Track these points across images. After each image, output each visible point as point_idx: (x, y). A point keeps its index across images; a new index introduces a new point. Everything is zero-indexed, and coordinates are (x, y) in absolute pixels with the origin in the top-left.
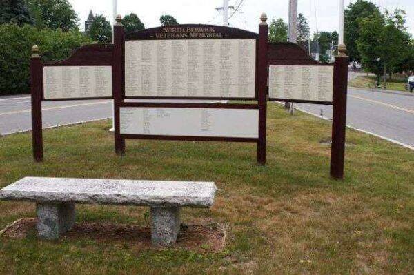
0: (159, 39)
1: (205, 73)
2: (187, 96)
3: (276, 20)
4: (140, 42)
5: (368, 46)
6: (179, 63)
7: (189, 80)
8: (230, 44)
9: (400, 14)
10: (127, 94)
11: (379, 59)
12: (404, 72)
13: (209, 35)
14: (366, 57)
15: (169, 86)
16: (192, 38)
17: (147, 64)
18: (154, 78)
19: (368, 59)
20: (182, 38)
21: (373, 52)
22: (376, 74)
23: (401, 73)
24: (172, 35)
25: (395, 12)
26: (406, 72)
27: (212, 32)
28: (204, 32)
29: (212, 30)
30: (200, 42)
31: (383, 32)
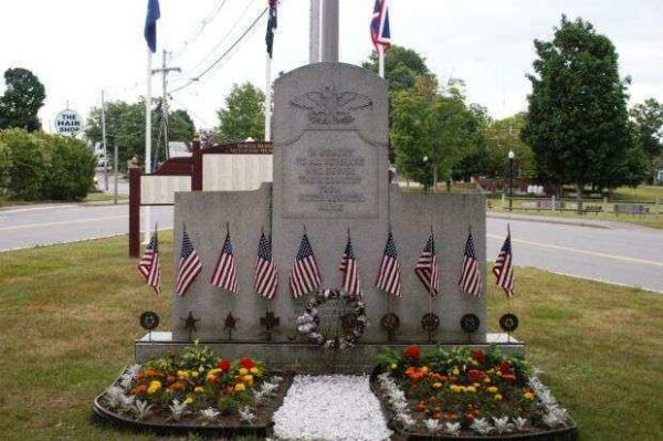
3: (240, 86)
5: (407, 138)
9: (457, 86)
11: (426, 158)
12: (472, 179)
14: (405, 156)
19: (407, 158)
21: (415, 147)
22: (421, 182)
23: (467, 180)
25: (449, 84)
26: (476, 178)
31: (430, 116)
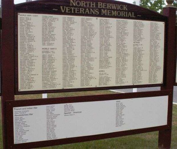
0: (65, 13)
1: (117, 59)
2: (98, 86)
4: (40, 16)
6: (90, 45)
7: (101, 67)
8: (143, 25)
10: (21, 89)
13: (122, 14)
15: (78, 75)
16: (104, 16)
17: (50, 47)
18: (58, 65)
20: (92, 15)
24: (82, 11)
27: (125, 11)
28: (117, 10)
29: (125, 8)
30: (113, 21)
